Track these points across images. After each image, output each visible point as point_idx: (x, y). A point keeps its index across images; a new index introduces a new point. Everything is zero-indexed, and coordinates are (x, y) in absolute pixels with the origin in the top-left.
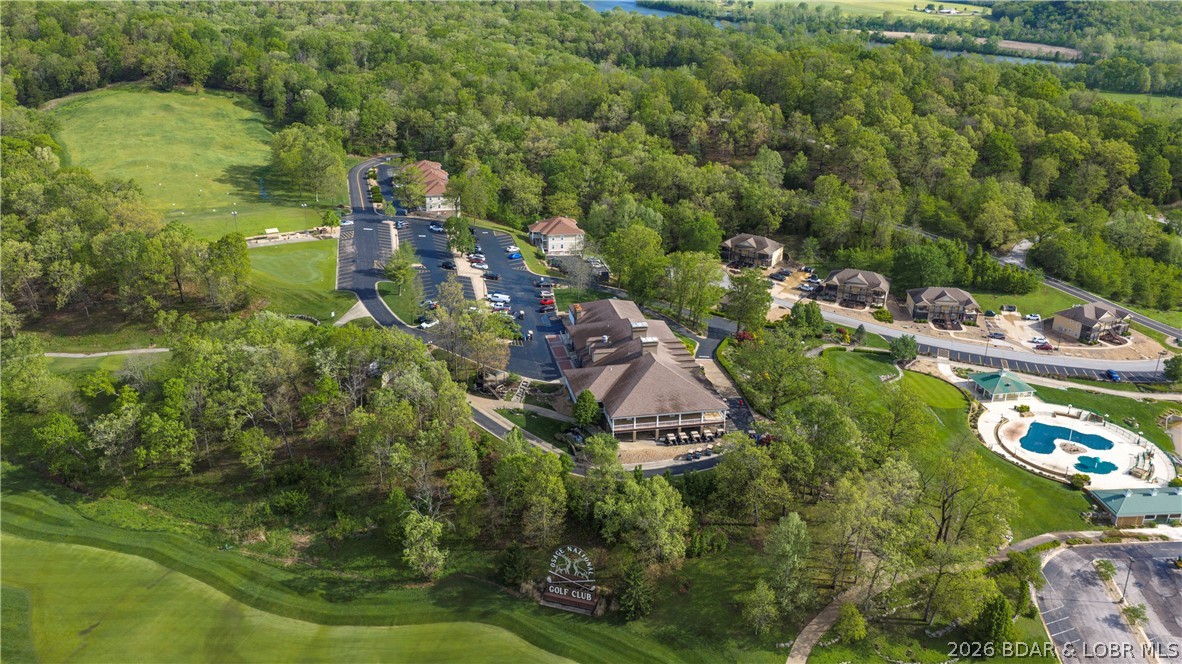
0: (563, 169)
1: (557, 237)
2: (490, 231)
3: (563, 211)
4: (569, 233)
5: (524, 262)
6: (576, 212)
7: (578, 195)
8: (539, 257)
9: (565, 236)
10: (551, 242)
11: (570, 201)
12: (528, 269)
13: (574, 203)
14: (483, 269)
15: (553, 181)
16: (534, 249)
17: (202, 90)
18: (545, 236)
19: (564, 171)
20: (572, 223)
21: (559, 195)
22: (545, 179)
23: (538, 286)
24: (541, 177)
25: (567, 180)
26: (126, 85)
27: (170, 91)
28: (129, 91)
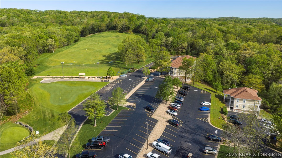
0: (257, 63)
1: (240, 100)
2: (199, 90)
3: (251, 85)
4: (250, 98)
5: (209, 114)
6: (261, 86)
7: (264, 77)
8: (223, 112)
9: (247, 100)
10: (236, 103)
11: (257, 80)
12: (209, 121)
13: (259, 81)
14: (172, 115)
15: (250, 69)
16: (222, 105)
17: (132, 33)
18: (232, 98)
19: (257, 64)
20: (254, 93)
21: (251, 75)
22: (245, 67)
23: (208, 138)
24: (243, 65)
25: (258, 69)
26: (112, 31)
27: (122, 33)
28: (112, 32)
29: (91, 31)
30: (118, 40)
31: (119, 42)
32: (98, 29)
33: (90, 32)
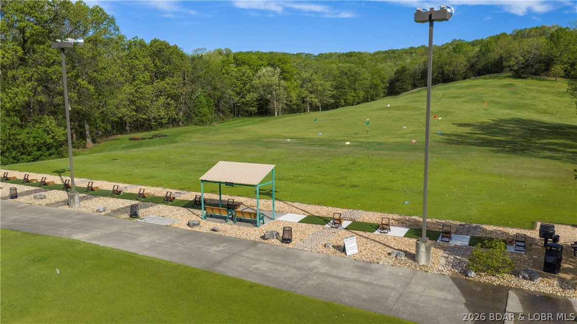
26: (488, 76)
27: (524, 78)
28: (485, 79)
29: (419, 80)
30: (515, 93)
31: (520, 98)
32: (442, 73)
33: (416, 83)
